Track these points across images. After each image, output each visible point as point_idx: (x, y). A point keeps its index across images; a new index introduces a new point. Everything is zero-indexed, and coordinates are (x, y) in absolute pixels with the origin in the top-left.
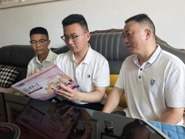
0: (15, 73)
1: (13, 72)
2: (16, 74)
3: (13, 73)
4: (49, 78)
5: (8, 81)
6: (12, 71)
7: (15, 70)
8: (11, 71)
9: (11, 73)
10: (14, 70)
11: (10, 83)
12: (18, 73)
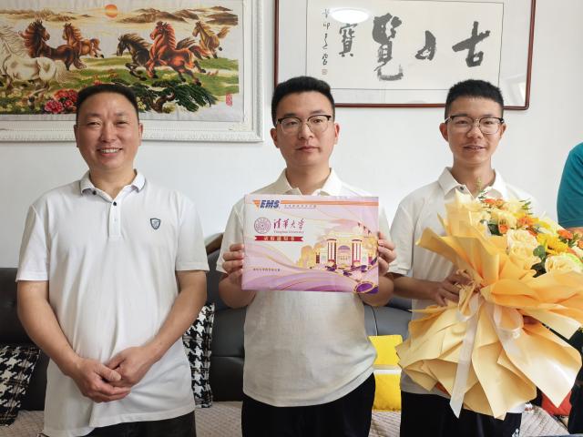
0: (23, 368)
1: (16, 365)
2: (28, 372)
3: (16, 369)
4: (340, 221)
5: (5, 400)
6: (12, 362)
7: (22, 357)
8: (8, 363)
9: (12, 371)
10: (17, 358)
11: (13, 406)
12: (33, 368)
